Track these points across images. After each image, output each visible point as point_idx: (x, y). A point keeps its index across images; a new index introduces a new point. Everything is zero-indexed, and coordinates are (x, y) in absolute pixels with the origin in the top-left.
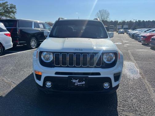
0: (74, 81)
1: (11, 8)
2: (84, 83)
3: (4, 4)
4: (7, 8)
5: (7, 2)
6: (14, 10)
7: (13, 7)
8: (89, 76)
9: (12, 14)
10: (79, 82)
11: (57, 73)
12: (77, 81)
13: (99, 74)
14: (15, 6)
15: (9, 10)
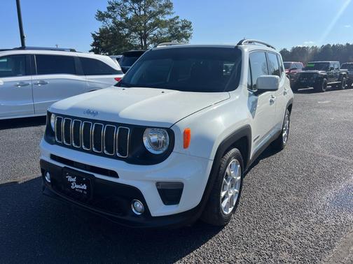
0: (70, 179)
1: (183, 28)
2: (85, 188)
3: (172, 20)
4: (176, 29)
5: (178, 17)
6: (188, 31)
7: (187, 25)
8: (97, 176)
9: (184, 40)
10: (78, 183)
11: (53, 157)
12: (74, 180)
13: (114, 174)
14: (190, 23)
15: (179, 32)
